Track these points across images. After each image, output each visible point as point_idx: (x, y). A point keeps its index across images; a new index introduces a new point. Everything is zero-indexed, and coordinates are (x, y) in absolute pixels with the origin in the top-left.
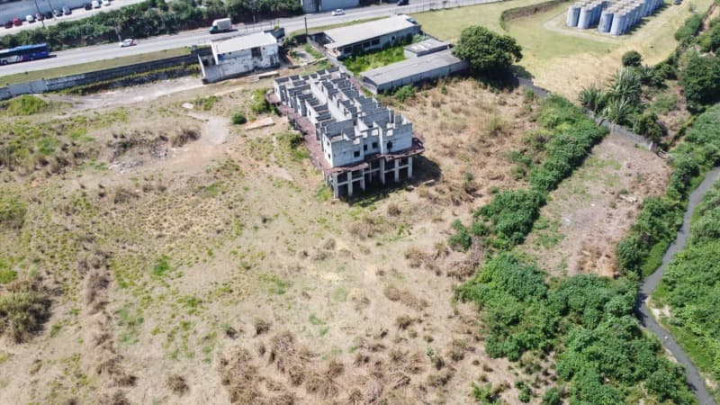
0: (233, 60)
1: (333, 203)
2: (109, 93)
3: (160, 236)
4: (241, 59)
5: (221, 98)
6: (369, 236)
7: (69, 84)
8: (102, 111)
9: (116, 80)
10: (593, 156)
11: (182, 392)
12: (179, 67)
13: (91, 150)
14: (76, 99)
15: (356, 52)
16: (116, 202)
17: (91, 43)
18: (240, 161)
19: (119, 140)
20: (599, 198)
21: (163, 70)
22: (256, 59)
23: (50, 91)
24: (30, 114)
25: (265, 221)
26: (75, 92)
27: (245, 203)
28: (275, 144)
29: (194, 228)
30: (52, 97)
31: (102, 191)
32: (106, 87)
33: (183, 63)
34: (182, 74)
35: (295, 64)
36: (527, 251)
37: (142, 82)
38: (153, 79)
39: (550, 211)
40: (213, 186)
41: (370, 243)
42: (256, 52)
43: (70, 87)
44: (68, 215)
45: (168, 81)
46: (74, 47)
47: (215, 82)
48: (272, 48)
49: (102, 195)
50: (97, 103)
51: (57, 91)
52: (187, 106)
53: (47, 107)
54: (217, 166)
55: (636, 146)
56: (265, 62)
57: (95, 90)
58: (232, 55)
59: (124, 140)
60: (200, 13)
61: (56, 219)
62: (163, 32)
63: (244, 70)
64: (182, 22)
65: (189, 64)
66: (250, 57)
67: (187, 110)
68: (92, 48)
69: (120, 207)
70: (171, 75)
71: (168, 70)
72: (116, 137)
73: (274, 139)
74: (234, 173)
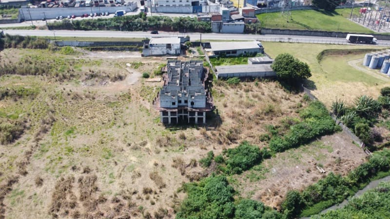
0: (157, 48)
1: (159, 125)
2: (102, 52)
3: (80, 118)
4: (161, 48)
5: (144, 64)
6: (165, 146)
7: (87, 45)
8: (92, 59)
9: (106, 47)
10: (320, 141)
11: (38, 185)
12: (135, 47)
13: (78, 75)
14: (87, 52)
15: (222, 55)
16: (72, 99)
17: (108, 29)
18: (133, 95)
19: (91, 73)
20: (304, 164)
21: (128, 47)
22: (168, 49)
23: (79, 46)
24: (67, 54)
25: (125, 124)
26: (88, 49)
27: (122, 114)
28: (154, 91)
29: (95, 119)
30: (79, 49)
31: (70, 93)
32: (101, 49)
33: (137, 45)
34: (136, 50)
35: (187, 56)
36: (238, 179)
37: (117, 50)
38: (122, 50)
39: (269, 162)
40: (115, 103)
41: (163, 149)
42: (169, 46)
43: (87, 46)
44: (52, 99)
45: (128, 52)
46: (101, 30)
47: (146, 56)
48: (177, 45)
49: (69, 94)
50: (93, 56)
51: (81, 47)
52: (129, 65)
53: (74, 53)
54: (121, 94)
55: (353, 143)
56: (173, 52)
57: (96, 49)
58: (157, 45)
59: (93, 73)
60: (160, 24)
61: (47, 99)
62: (141, 30)
63: (161, 53)
64: (151, 26)
65: (140, 46)
66: (165, 48)
67: (127, 67)
68: (108, 31)
69: (73, 102)
70: (131, 50)
71: (130, 47)
72: (90, 71)
73: (155, 88)
74: (127, 99)
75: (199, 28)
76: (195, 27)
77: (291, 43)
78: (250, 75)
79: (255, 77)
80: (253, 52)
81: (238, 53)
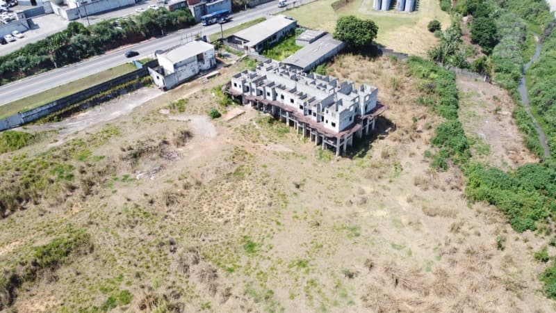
0: (184, 67)
1: (338, 161)
2: (82, 114)
3: (226, 222)
4: (190, 65)
5: (187, 100)
6: (379, 177)
7: (43, 113)
8: (93, 131)
9: (85, 101)
10: (460, 92)
12: (135, 81)
13: (108, 167)
14: (56, 125)
15: (265, 47)
16: (167, 205)
17: (29, 73)
18: (243, 146)
19: (128, 152)
20: (485, 116)
21: (123, 86)
22: (200, 64)
23: (27, 123)
25: (298, 187)
26: (51, 120)
27: (272, 178)
28: (257, 127)
29: (248, 208)
30: (32, 129)
31: (150, 198)
32: (77, 110)
33: (137, 77)
34: (139, 86)
35: (227, 63)
36: (479, 161)
37: (107, 99)
38: (116, 95)
39: (467, 131)
40: (237, 170)
41: (384, 182)
42: (200, 58)
43: (45, 116)
44: (133, 227)
45: (129, 94)
47: (172, 88)
48: (211, 52)
49: (152, 202)
50: (83, 123)
51: (34, 121)
52: (163, 112)
53: (34, 138)
54: (231, 154)
55: (476, 80)
56: (206, 65)
57: (68, 114)
58: (182, 63)
59: (133, 152)
60: (120, 34)
61: (124, 234)
62: (92, 54)
63: (192, 74)
64: (106, 42)
65: (142, 77)
66: (196, 62)
67: (166, 116)
68: (33, 78)
69: (174, 208)
70: (130, 89)
71: (127, 85)
72: (124, 150)
73: (254, 123)
74: (246, 156)
75: (180, 21)
76: (174, 22)
77: (297, 7)
78: (326, 56)
79: (332, 57)
80: (289, 29)
81: (278, 37)
